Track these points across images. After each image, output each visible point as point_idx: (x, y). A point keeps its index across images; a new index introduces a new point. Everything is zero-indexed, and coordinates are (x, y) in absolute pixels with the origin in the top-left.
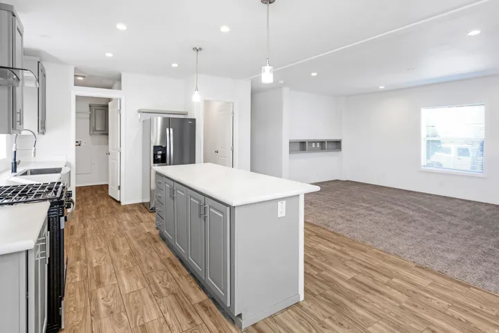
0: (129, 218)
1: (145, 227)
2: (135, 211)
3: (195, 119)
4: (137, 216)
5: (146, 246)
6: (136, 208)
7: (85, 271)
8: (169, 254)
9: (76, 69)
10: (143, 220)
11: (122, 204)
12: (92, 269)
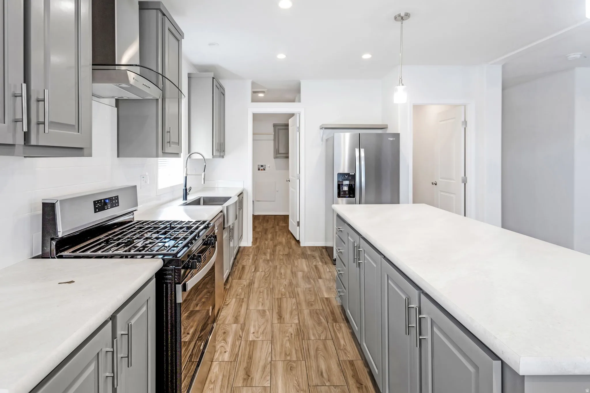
0: (306, 269)
1: (324, 288)
2: (314, 257)
3: (398, 135)
4: (316, 267)
5: (320, 323)
6: (317, 254)
7: (238, 343)
8: (352, 353)
9: (253, 84)
10: (323, 276)
11: (302, 245)
12: (246, 344)
